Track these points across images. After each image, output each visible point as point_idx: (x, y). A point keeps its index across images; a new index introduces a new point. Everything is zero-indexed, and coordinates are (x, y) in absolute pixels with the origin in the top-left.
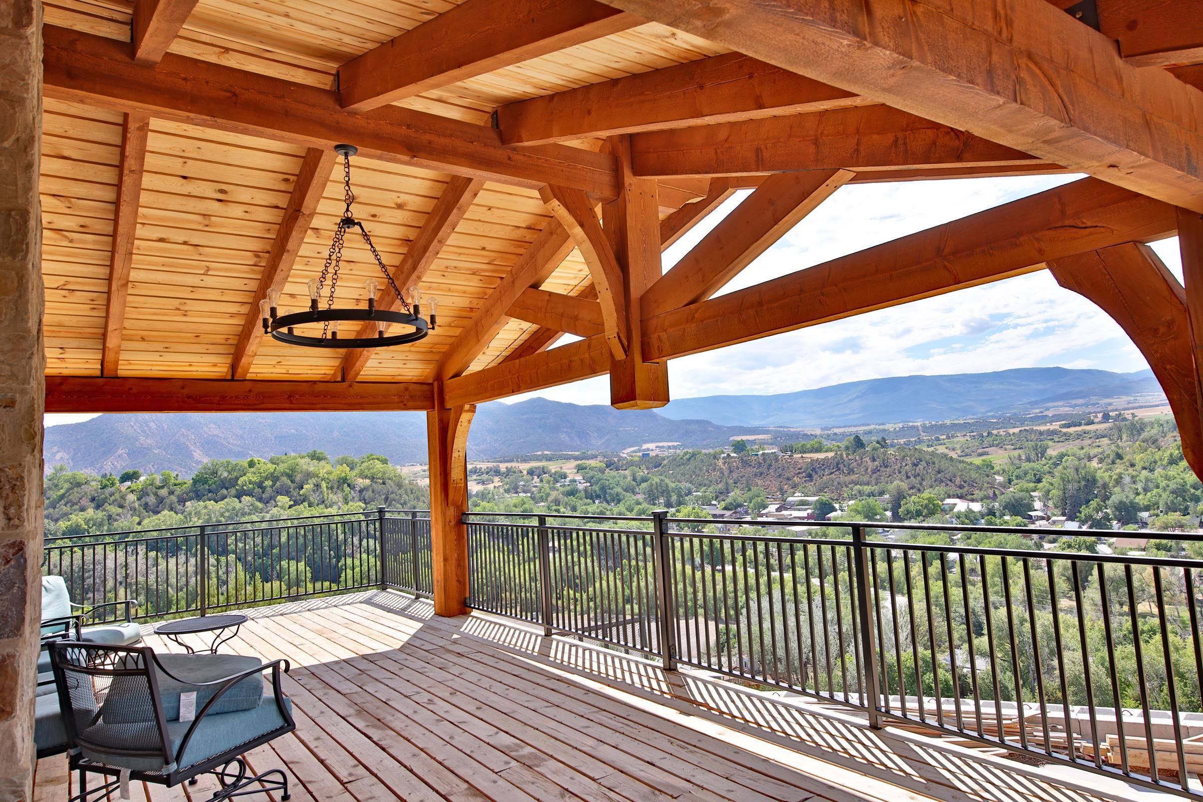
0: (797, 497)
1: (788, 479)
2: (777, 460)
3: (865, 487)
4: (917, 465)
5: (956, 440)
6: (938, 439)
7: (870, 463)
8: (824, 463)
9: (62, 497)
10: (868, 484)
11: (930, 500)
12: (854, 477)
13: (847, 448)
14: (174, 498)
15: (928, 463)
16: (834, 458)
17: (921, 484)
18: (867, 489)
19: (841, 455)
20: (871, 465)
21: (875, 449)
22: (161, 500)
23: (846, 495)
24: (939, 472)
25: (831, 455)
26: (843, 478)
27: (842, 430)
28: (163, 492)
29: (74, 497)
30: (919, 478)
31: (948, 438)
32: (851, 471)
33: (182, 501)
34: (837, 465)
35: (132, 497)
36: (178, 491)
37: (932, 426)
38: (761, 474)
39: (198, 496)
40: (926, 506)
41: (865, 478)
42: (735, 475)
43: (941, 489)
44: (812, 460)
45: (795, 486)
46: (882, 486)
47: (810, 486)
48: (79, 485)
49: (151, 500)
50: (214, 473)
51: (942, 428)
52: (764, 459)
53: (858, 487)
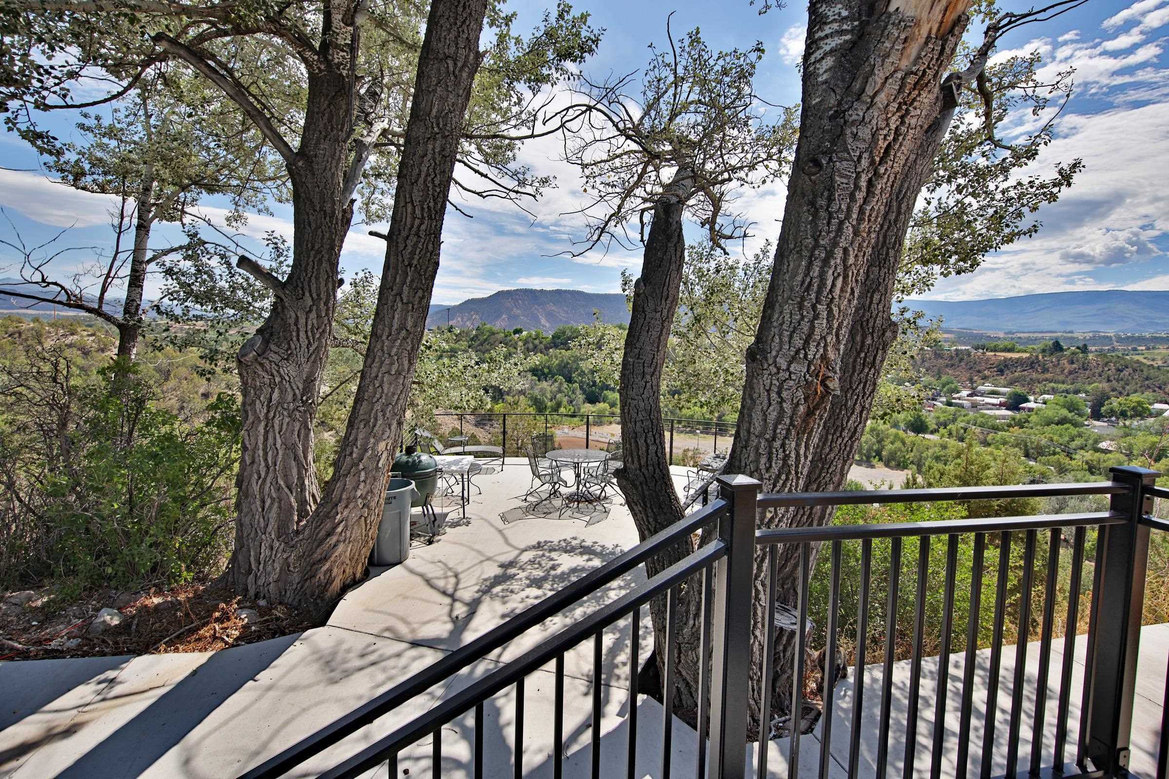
0: (988, 387)
1: (979, 371)
2: (969, 355)
3: (1060, 385)
4: (1121, 371)
5: (1156, 351)
6: (1135, 349)
7: (1067, 365)
8: (1019, 362)
9: (486, 340)
10: (1063, 383)
11: (1139, 403)
12: (1048, 376)
13: (1044, 351)
14: (542, 346)
15: (1135, 370)
16: (1028, 358)
17: (1124, 388)
18: (1062, 387)
19: (1037, 357)
20: (1068, 367)
21: (1073, 353)
22: (535, 347)
23: (1037, 390)
24: (1147, 379)
25: (1025, 355)
26: (1034, 375)
27: (1026, 335)
28: (537, 342)
29: (492, 340)
30: (1122, 383)
31: (1148, 349)
32: (1045, 370)
33: (547, 348)
34: (1031, 364)
35: (520, 343)
36: (544, 342)
37: (1128, 338)
38: (953, 365)
39: (556, 346)
40: (1134, 408)
41: (1061, 378)
42: (927, 364)
43: (1148, 394)
44: (1006, 359)
45: (985, 378)
46: (1078, 385)
47: (1002, 379)
48: (493, 334)
49: (531, 346)
50: (564, 333)
51: (1141, 340)
52: (957, 355)
53: (1052, 384)
